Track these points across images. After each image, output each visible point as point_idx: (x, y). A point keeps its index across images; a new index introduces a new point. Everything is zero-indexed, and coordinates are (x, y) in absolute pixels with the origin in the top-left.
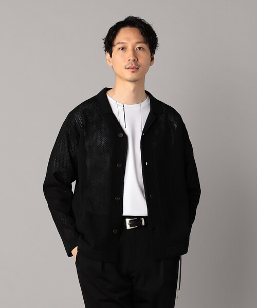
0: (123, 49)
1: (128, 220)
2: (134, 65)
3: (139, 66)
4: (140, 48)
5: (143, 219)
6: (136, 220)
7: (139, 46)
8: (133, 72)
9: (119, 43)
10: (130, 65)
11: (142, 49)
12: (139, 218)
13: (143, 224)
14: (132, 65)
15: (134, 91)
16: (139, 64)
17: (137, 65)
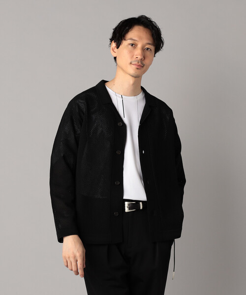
0: (132, 45)
1: (126, 203)
2: (140, 64)
3: (144, 65)
4: (148, 49)
5: (141, 203)
6: (135, 204)
7: (147, 46)
8: (138, 69)
9: (131, 39)
10: (136, 63)
11: (149, 50)
12: (138, 202)
13: (141, 208)
14: (138, 63)
15: (133, 84)
16: (144, 63)
17: (142, 64)
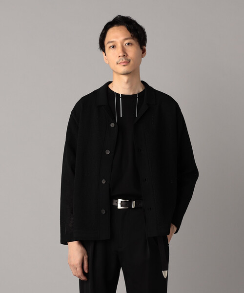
2: (124, 60)
5: (134, 202)
7: (127, 42)
8: (124, 66)
9: (109, 42)
10: (121, 61)
11: (130, 44)
13: (134, 206)
16: (129, 58)
17: (127, 60)
